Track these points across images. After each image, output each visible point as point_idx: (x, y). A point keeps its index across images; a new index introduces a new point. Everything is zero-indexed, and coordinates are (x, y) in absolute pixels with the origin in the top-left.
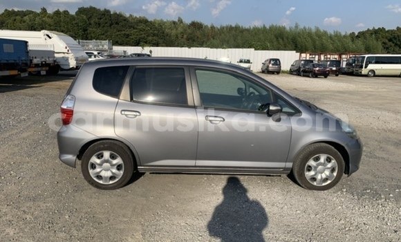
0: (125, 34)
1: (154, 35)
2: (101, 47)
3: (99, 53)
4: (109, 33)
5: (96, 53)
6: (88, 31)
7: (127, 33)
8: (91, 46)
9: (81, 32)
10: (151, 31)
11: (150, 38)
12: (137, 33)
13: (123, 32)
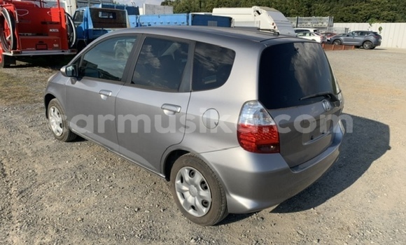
0: (353, 9)
1: (392, 9)
2: (320, 24)
3: (315, 31)
4: (334, 9)
5: (312, 30)
6: (313, 8)
7: (356, 7)
8: (309, 24)
9: (305, 8)
10: (388, 5)
11: (385, 13)
12: (369, 8)
13: (352, 7)
